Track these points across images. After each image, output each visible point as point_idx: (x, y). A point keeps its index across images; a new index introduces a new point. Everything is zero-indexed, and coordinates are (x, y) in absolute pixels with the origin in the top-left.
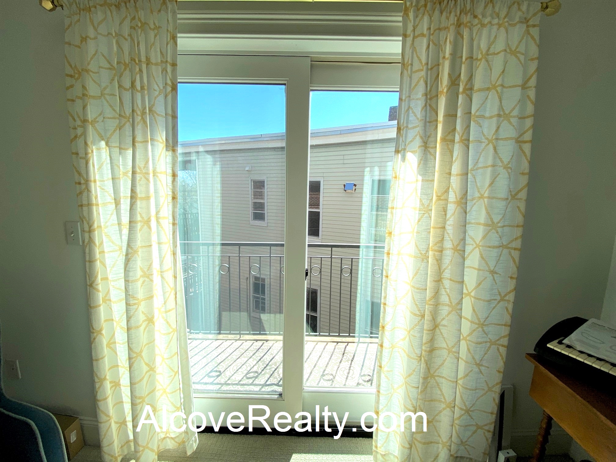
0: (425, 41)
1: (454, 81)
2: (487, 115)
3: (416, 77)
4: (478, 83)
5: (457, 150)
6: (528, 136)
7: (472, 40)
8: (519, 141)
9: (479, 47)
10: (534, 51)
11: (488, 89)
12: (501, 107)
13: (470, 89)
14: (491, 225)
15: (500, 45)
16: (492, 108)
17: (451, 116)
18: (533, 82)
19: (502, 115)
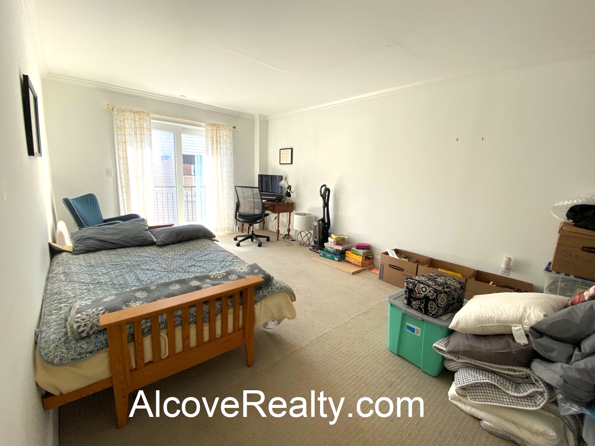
0: (210, 131)
1: (217, 142)
2: (224, 148)
3: (209, 139)
4: (222, 141)
5: (219, 155)
6: (232, 153)
7: (219, 133)
8: (231, 154)
9: (221, 134)
10: (232, 136)
11: (224, 143)
12: (227, 147)
13: (220, 143)
14: (228, 172)
15: (225, 134)
16: (225, 147)
17: (217, 148)
18: (232, 142)
19: (227, 149)
